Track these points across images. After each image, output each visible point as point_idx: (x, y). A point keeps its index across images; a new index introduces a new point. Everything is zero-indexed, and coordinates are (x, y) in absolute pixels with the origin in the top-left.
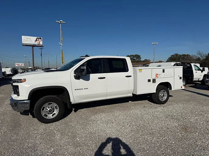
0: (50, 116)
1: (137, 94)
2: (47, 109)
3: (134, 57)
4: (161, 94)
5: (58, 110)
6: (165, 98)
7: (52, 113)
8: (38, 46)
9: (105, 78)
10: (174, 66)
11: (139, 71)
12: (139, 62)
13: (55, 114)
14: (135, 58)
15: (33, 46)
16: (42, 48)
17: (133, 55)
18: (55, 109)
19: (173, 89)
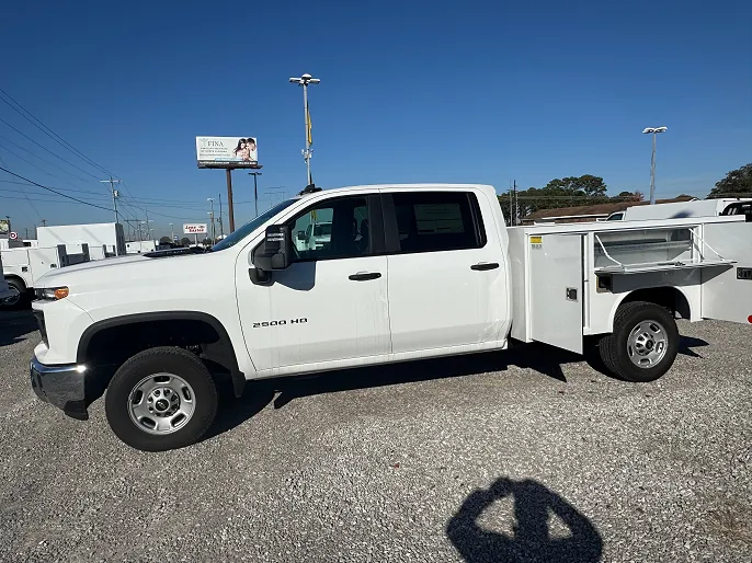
0: (165, 425)
1: (528, 341)
2: (151, 400)
3: (578, 185)
4: (638, 339)
5: (193, 400)
6: (658, 355)
7: (168, 414)
8: (244, 167)
9: (377, 276)
10: (725, 213)
11: (530, 245)
12: (598, 203)
13: (181, 417)
14: (583, 190)
15: (231, 167)
16: (258, 171)
17: (574, 179)
18: (182, 397)
19: (696, 316)
